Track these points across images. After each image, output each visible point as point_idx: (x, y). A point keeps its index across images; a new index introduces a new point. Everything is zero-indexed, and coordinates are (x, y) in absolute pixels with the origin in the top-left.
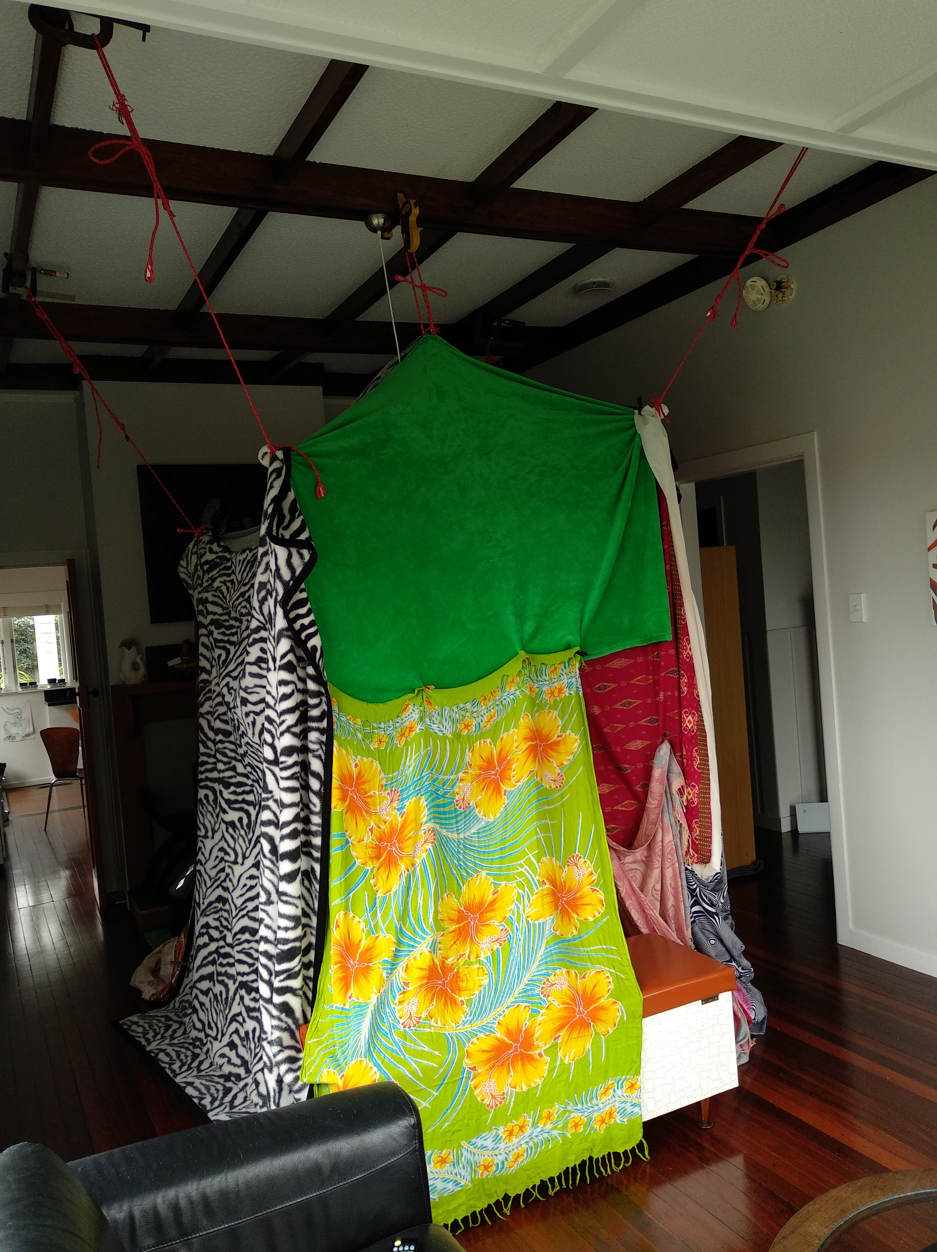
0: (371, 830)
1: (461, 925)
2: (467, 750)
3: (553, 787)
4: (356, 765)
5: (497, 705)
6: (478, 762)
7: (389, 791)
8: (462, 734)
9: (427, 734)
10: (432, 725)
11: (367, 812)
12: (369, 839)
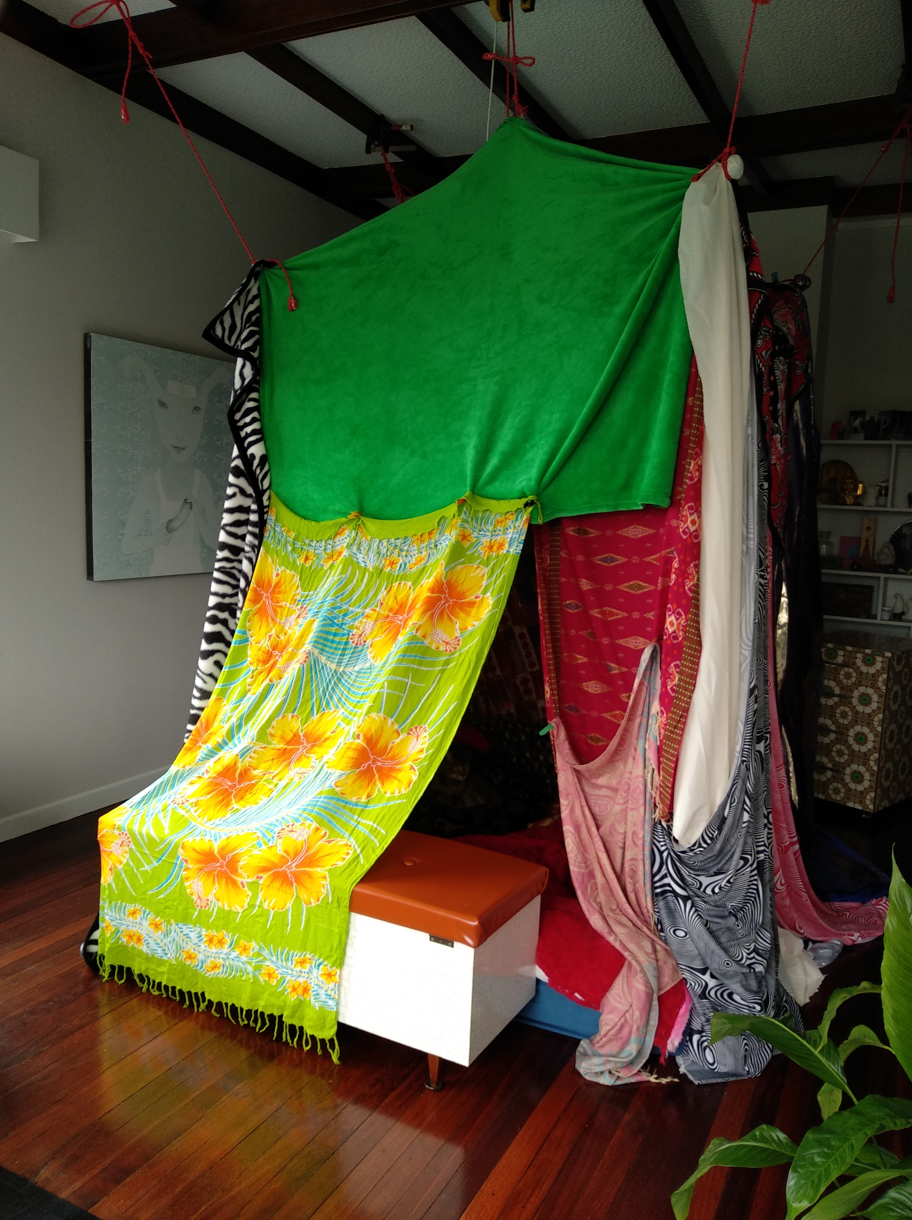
0: (270, 637)
1: (290, 747)
2: (384, 588)
3: (441, 648)
4: (277, 575)
5: (430, 548)
6: (391, 602)
7: (299, 607)
8: (384, 570)
9: (350, 562)
10: (358, 554)
11: (273, 620)
12: (266, 644)
